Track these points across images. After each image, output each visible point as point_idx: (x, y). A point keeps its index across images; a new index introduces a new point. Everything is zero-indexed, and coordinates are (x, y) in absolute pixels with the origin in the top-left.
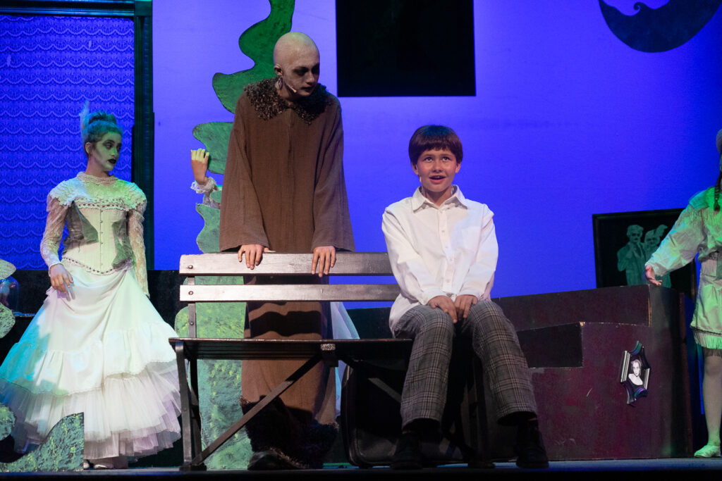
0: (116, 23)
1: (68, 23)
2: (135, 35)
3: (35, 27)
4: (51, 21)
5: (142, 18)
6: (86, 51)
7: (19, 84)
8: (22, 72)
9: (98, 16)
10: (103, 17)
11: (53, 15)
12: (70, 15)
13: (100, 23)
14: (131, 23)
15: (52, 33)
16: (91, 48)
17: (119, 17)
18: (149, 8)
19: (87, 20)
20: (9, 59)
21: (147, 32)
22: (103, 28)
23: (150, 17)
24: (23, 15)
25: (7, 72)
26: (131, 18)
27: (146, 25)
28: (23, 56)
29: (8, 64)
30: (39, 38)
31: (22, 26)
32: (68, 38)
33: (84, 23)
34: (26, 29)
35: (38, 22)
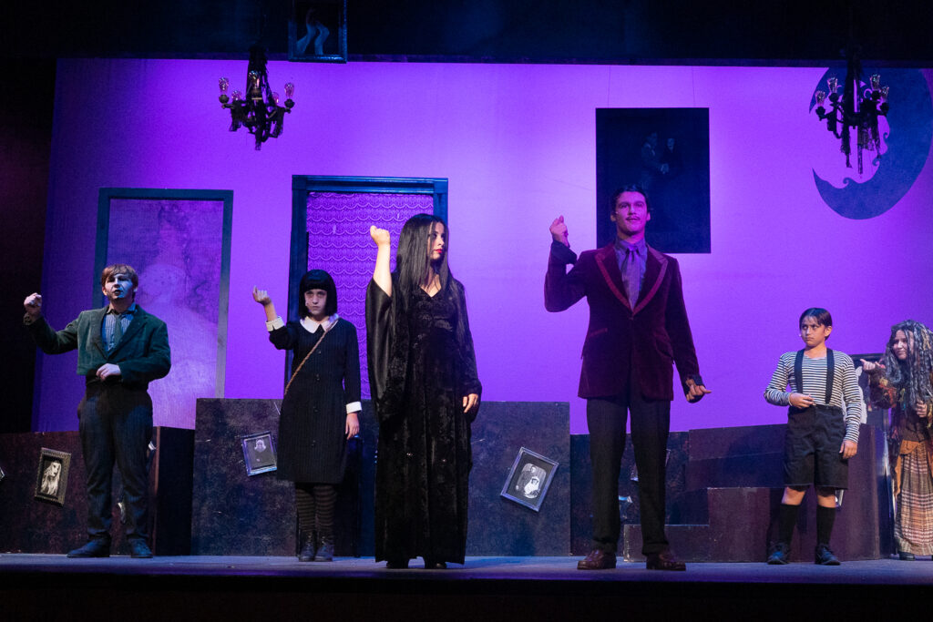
0: (419, 199)
1: (381, 199)
2: (434, 209)
3: (355, 202)
4: (368, 197)
5: (440, 195)
6: (396, 222)
7: (342, 248)
8: (345, 239)
9: (404, 194)
10: (408, 194)
11: (369, 193)
12: (383, 193)
13: (406, 199)
14: (431, 199)
15: (368, 207)
16: (400, 218)
17: (421, 194)
18: (445, 185)
19: (396, 197)
20: (335, 228)
21: (444, 206)
22: (409, 203)
23: (446, 194)
24: (346, 193)
25: (333, 239)
26: (431, 195)
27: (443, 200)
28: (346, 225)
29: (334, 232)
30: (358, 211)
31: (345, 201)
32: (381, 211)
33: (394, 199)
34: (348, 204)
35: (357, 199)
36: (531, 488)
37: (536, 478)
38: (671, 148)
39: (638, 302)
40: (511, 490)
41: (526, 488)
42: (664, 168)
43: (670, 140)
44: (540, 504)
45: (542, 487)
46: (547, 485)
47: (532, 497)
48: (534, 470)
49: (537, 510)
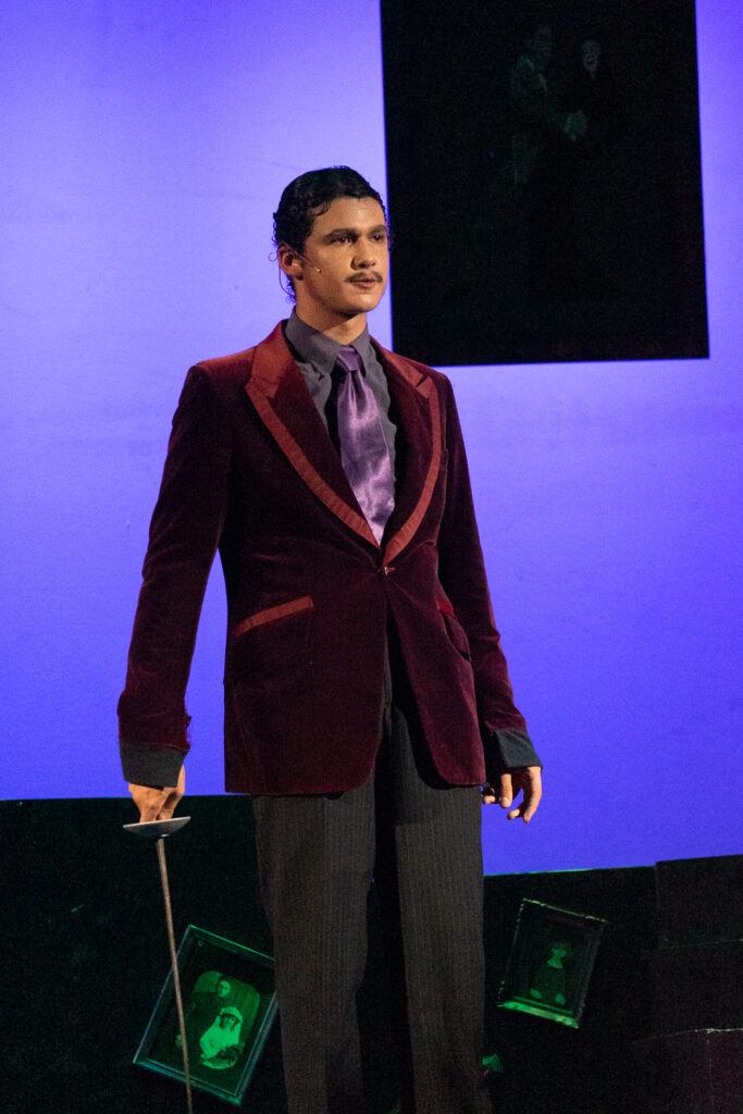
36: (220, 1038)
37: (234, 1011)
38: (592, 68)
39: (393, 524)
40: (163, 1046)
41: (205, 1040)
42: (574, 124)
43: (588, 44)
44: (245, 1082)
45: (249, 1036)
46: (264, 1031)
47: (223, 1066)
48: (226, 988)
49: (237, 1101)
